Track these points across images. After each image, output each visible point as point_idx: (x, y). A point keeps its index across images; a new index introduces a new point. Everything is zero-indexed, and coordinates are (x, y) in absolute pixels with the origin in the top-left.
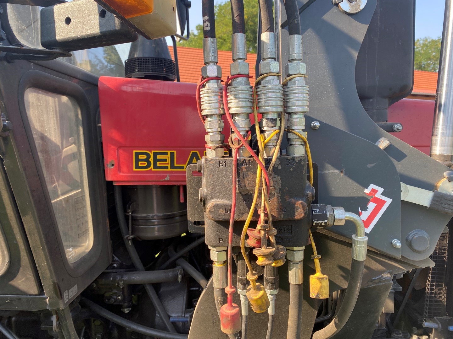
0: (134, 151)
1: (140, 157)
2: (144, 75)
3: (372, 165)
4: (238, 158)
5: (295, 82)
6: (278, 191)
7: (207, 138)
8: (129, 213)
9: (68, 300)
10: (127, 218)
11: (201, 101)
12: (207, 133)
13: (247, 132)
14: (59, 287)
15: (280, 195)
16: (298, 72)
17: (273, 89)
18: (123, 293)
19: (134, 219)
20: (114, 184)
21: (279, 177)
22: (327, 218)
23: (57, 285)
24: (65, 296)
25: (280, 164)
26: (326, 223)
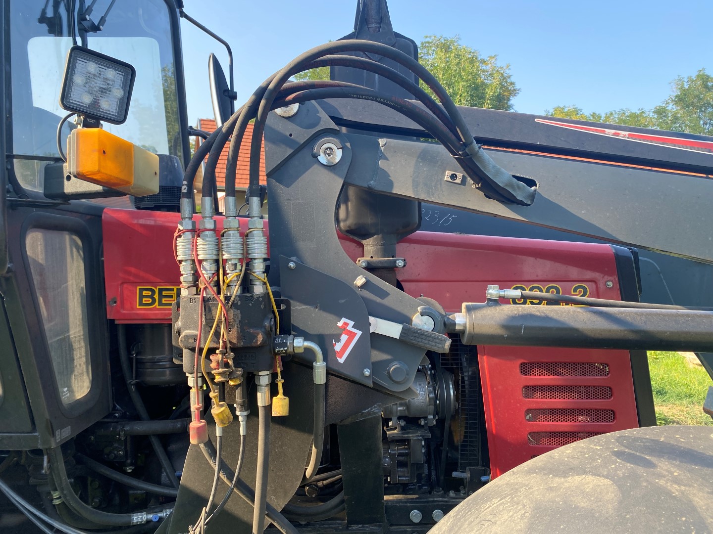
0: (138, 287)
1: (145, 293)
2: (154, 205)
3: (343, 301)
4: (205, 295)
5: (253, 234)
6: (238, 323)
7: (182, 278)
8: (133, 355)
9: (60, 440)
10: (130, 360)
11: (177, 248)
12: (182, 275)
13: (214, 274)
14: (51, 424)
15: (239, 326)
16: (255, 227)
17: (234, 241)
18: (126, 447)
19: (140, 362)
20: (116, 322)
21: (239, 311)
22: (286, 346)
23: (49, 423)
24: (57, 435)
25: (239, 300)
26: (286, 350)
